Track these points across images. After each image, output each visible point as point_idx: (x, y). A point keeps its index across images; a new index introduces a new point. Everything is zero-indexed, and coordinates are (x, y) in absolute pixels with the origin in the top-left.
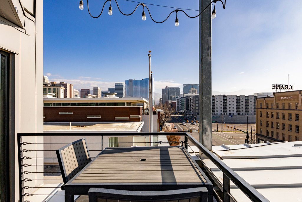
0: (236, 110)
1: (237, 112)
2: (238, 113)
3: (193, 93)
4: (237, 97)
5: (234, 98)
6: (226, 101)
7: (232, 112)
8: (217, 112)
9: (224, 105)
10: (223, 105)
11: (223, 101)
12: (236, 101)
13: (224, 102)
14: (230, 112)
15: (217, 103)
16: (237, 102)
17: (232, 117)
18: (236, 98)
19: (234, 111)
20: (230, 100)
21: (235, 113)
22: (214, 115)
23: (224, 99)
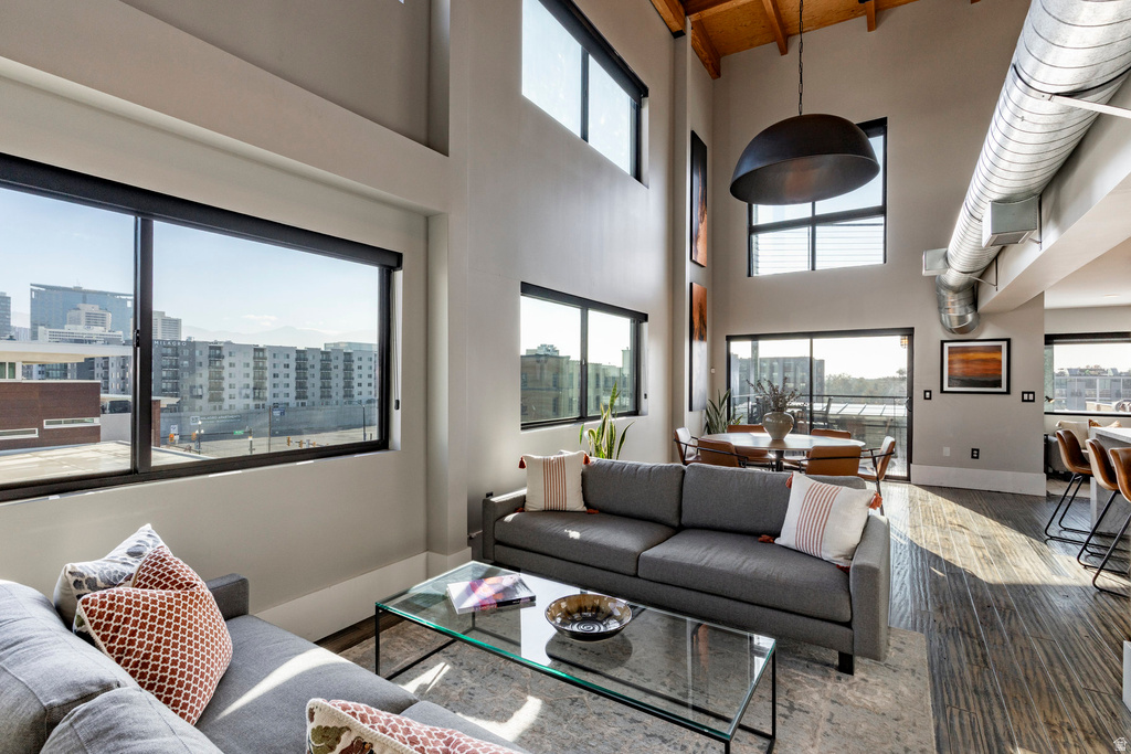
0: (293, 394)
1: (297, 398)
2: (300, 401)
3: (89, 324)
4: (298, 352)
5: (288, 356)
6: (261, 364)
7: (281, 399)
8: (232, 402)
9: (257, 375)
10: (252, 375)
11: (252, 365)
12: (293, 365)
13: (255, 368)
14: (276, 400)
15: (232, 370)
16: (297, 369)
17: (283, 413)
18: (293, 356)
19: (288, 395)
20: (276, 361)
21: (292, 401)
22: (222, 412)
23: (254, 358)
